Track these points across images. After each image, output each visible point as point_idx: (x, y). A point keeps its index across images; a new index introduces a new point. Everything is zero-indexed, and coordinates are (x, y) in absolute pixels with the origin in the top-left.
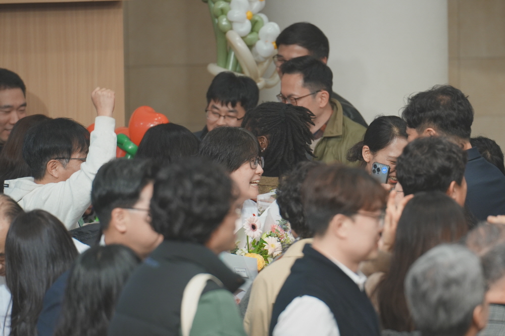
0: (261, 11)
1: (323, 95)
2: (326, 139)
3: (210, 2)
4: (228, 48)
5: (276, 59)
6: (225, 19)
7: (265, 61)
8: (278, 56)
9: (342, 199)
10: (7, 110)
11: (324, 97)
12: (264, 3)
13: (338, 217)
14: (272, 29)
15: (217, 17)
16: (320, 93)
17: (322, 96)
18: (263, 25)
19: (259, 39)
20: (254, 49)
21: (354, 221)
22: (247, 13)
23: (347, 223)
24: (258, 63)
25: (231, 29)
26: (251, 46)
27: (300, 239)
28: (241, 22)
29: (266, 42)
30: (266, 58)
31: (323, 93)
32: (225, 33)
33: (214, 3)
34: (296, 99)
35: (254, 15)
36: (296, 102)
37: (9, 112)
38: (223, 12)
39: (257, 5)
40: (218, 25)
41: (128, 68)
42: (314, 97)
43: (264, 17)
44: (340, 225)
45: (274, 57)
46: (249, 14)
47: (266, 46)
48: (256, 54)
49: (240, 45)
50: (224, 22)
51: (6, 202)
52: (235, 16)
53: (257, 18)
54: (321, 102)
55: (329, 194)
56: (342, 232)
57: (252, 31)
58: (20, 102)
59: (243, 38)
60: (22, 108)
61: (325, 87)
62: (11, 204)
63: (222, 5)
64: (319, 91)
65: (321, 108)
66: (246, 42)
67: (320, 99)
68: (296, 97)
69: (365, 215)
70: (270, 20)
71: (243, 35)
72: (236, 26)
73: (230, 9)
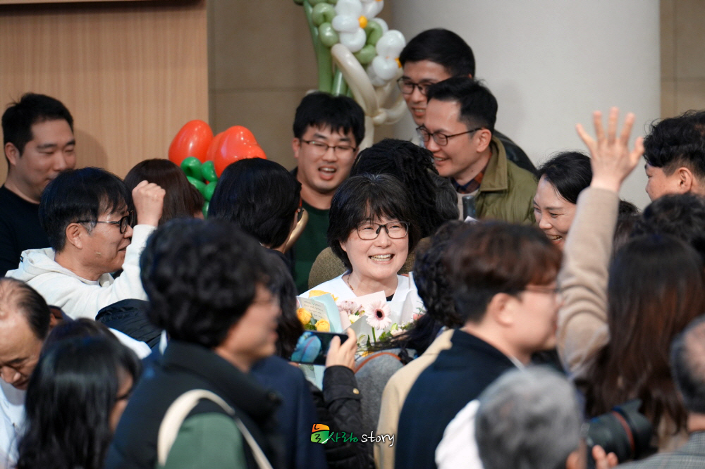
0: (379, 16)
1: (484, 135)
2: (484, 194)
3: (306, 4)
4: (334, 67)
5: (401, 82)
6: (329, 29)
7: (385, 85)
8: (404, 78)
9: (503, 272)
10: (49, 150)
11: (485, 138)
12: (382, 3)
13: (498, 298)
14: (394, 40)
15: (318, 26)
16: (480, 132)
17: (482, 137)
18: (381, 35)
19: (376, 55)
20: (369, 68)
21: (520, 300)
22: (359, 19)
23: (512, 305)
24: (376, 88)
25: (338, 42)
26: (365, 65)
27: (446, 330)
28: (352, 32)
29: (387, 58)
30: (387, 81)
31: (483, 133)
32: (329, 48)
33: (313, 6)
34: (447, 137)
35: (368, 21)
36: (447, 141)
37: (51, 153)
38: (326, 18)
39: (373, 7)
40: (319, 37)
41: (213, 92)
42: (472, 137)
43: (382, 23)
44: (502, 308)
45: (398, 81)
46: (363, 20)
47: (386, 65)
48: (372, 76)
49: (352, 64)
50: (327, 32)
51: (18, 289)
52: (344, 23)
53: (373, 25)
54: (479, 144)
55: (485, 266)
56: (506, 317)
57: (367, 43)
58: (66, 138)
59: (355, 54)
60: (70, 147)
61: (487, 125)
62: (23, 292)
63: (324, 8)
64: (480, 129)
65: (478, 152)
66: (359, 60)
67: (478, 141)
68: (448, 135)
69: (536, 291)
70: (391, 27)
71: (355, 50)
72: (344, 38)
73: (336, 14)
